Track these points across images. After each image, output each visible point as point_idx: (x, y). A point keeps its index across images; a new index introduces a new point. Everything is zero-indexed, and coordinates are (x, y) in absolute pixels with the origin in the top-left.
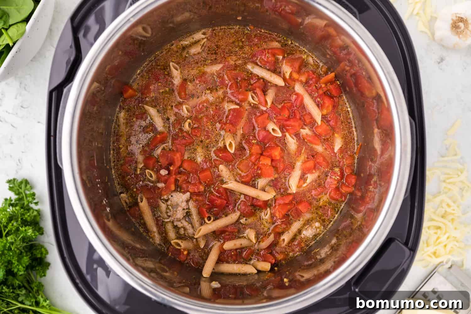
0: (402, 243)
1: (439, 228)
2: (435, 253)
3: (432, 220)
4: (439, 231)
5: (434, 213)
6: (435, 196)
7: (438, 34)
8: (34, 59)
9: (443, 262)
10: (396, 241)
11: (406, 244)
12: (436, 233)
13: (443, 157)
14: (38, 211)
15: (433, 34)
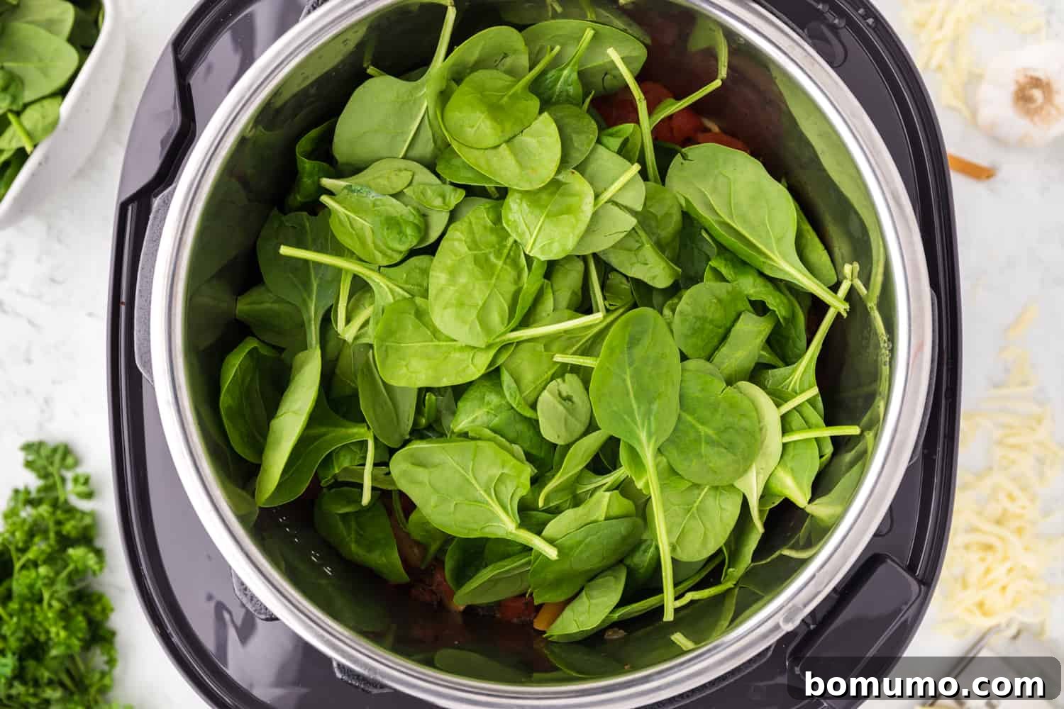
0: (902, 568)
1: (988, 548)
2: (981, 605)
3: (973, 530)
4: (990, 557)
5: (980, 514)
6: (979, 476)
7: (986, 114)
8: (81, 173)
9: (998, 626)
10: (889, 561)
11: (911, 569)
12: (983, 560)
13: (996, 386)
14: (92, 514)
15: (974, 113)
